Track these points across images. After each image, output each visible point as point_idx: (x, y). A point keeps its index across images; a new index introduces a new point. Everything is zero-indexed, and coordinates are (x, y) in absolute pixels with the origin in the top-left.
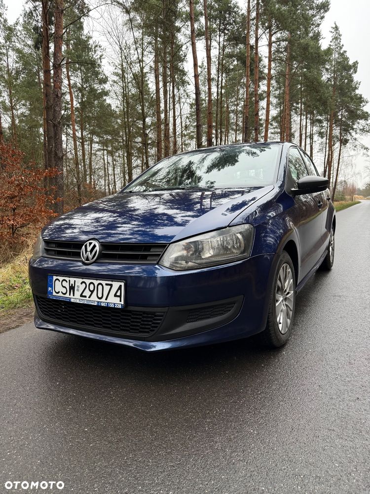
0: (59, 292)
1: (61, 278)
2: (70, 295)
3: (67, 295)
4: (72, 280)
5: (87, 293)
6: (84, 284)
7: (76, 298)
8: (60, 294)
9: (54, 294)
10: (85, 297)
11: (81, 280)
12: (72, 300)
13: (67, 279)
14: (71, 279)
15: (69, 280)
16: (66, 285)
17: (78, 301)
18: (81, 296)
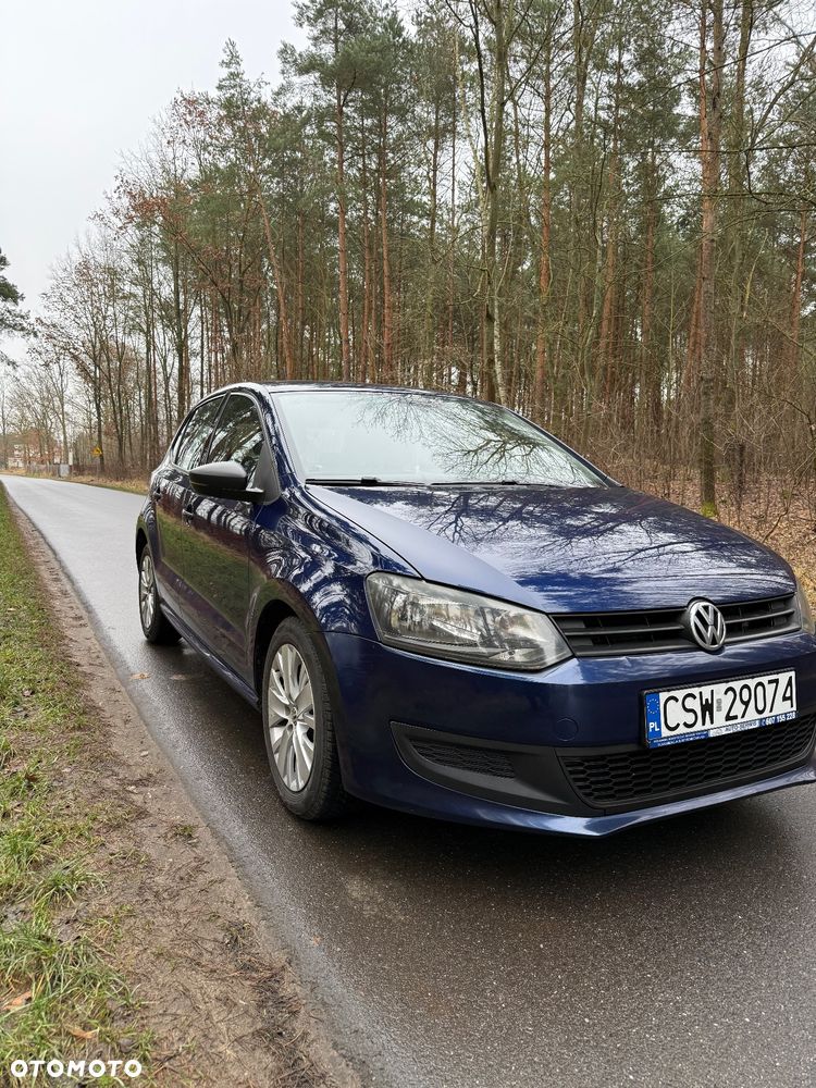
0: (678, 725)
1: (680, 694)
2: (704, 724)
3: (698, 727)
4: (706, 690)
5: (738, 709)
6: (730, 693)
7: (718, 726)
8: (682, 730)
9: (665, 733)
10: (735, 717)
11: (724, 686)
12: (712, 734)
13: (695, 691)
14: (703, 689)
15: (701, 693)
16: (694, 704)
17: (724, 732)
18: (728, 718)
